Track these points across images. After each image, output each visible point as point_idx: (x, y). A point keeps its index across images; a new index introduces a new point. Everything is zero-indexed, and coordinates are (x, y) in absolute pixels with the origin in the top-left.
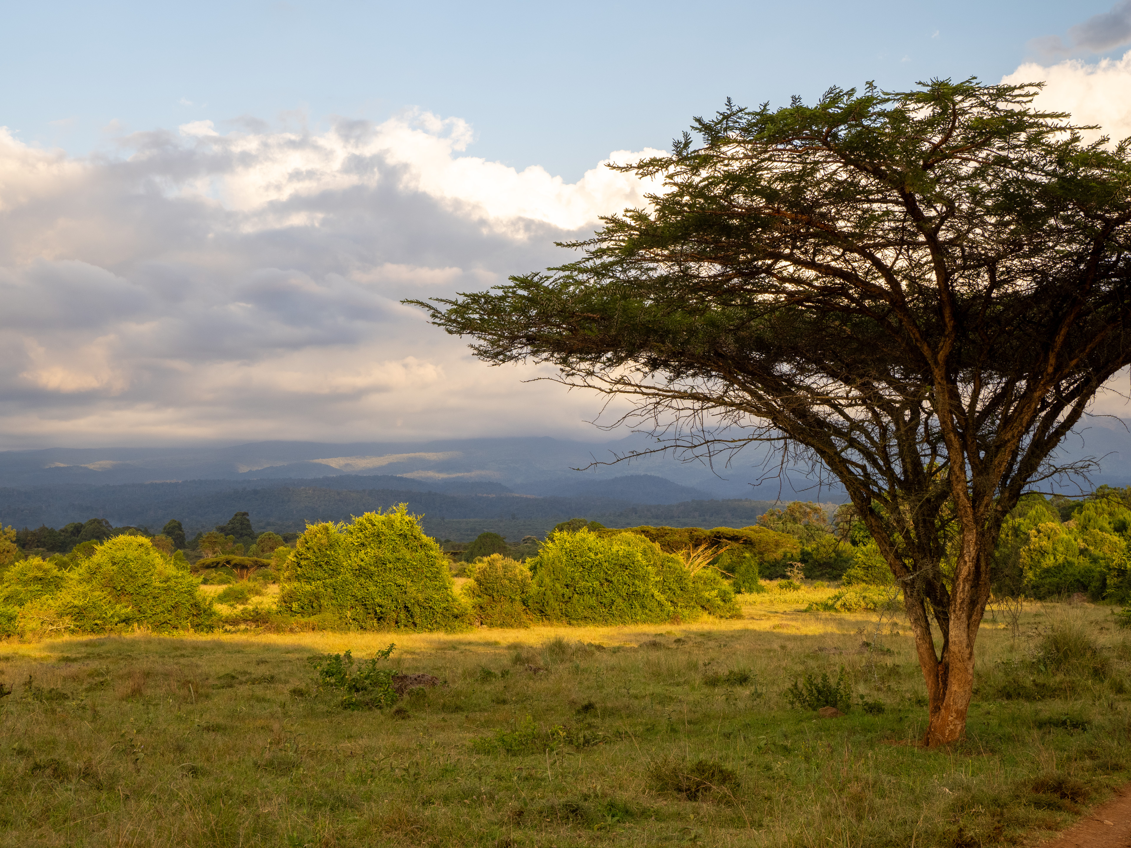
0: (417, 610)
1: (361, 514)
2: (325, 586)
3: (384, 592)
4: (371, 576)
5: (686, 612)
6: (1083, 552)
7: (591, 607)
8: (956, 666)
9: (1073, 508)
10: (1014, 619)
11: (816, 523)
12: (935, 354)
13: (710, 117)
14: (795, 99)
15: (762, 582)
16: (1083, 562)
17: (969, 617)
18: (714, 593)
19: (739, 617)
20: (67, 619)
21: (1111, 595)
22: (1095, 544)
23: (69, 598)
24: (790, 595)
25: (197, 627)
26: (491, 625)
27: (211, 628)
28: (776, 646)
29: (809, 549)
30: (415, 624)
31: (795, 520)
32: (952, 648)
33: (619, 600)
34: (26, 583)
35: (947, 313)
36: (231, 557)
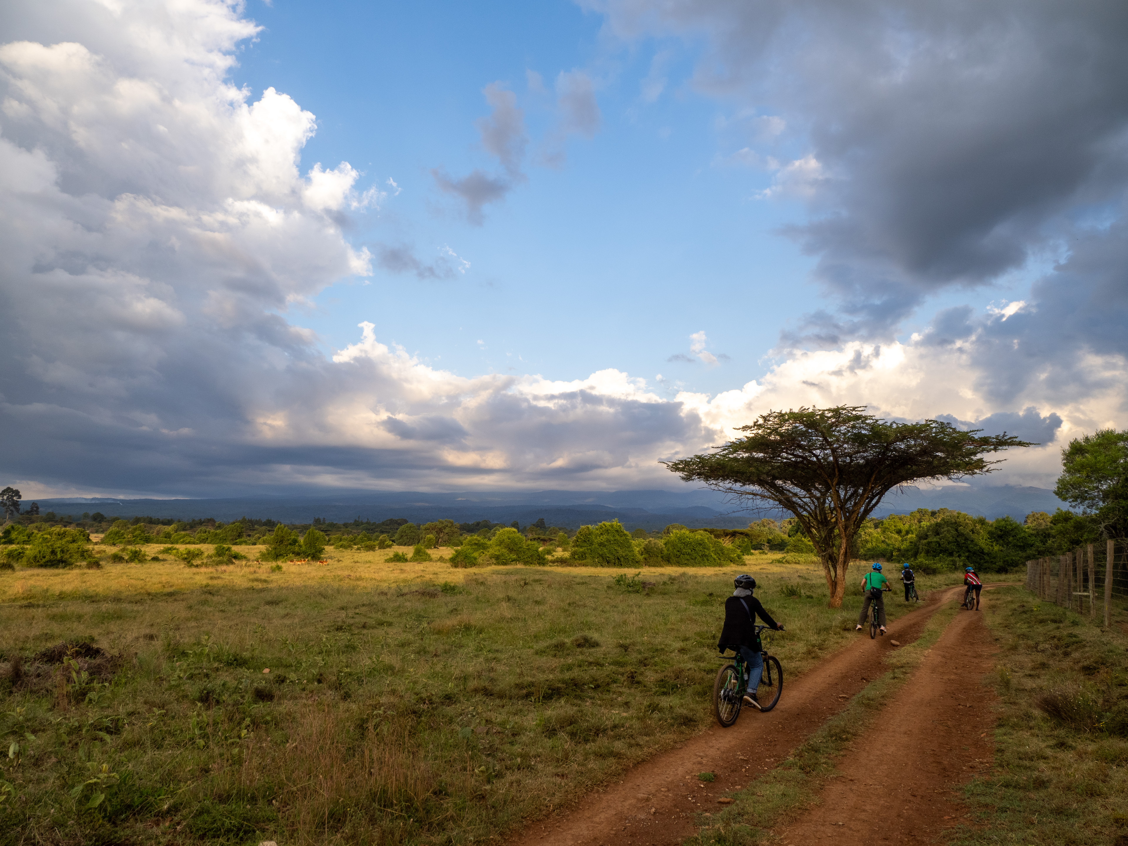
0: (622, 559)
1: (601, 522)
2: (588, 549)
3: (610, 552)
4: (605, 546)
5: (725, 563)
6: (883, 542)
7: (688, 560)
8: (839, 582)
9: (879, 523)
10: (858, 568)
11: (773, 528)
12: (832, 483)
13: (765, 414)
14: (791, 410)
15: (752, 551)
16: (883, 546)
17: (843, 567)
18: (735, 555)
19: (745, 565)
20: (493, 560)
21: (895, 559)
22: (888, 538)
23: (493, 552)
24: (764, 556)
25: (539, 564)
26: (649, 566)
27: (544, 564)
28: (764, 576)
29: (770, 538)
30: (621, 565)
31: (764, 526)
32: (838, 576)
33: (698, 557)
34: (471, 545)
35: (836, 470)
36: (540, 536)
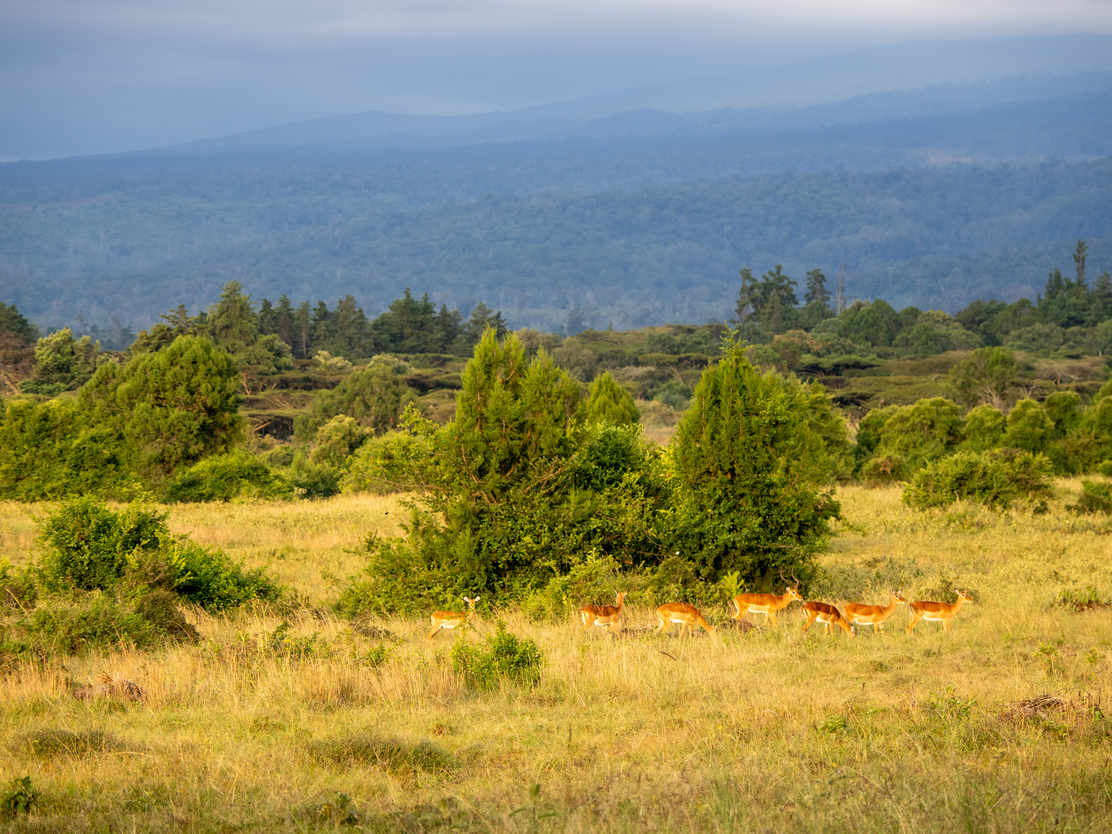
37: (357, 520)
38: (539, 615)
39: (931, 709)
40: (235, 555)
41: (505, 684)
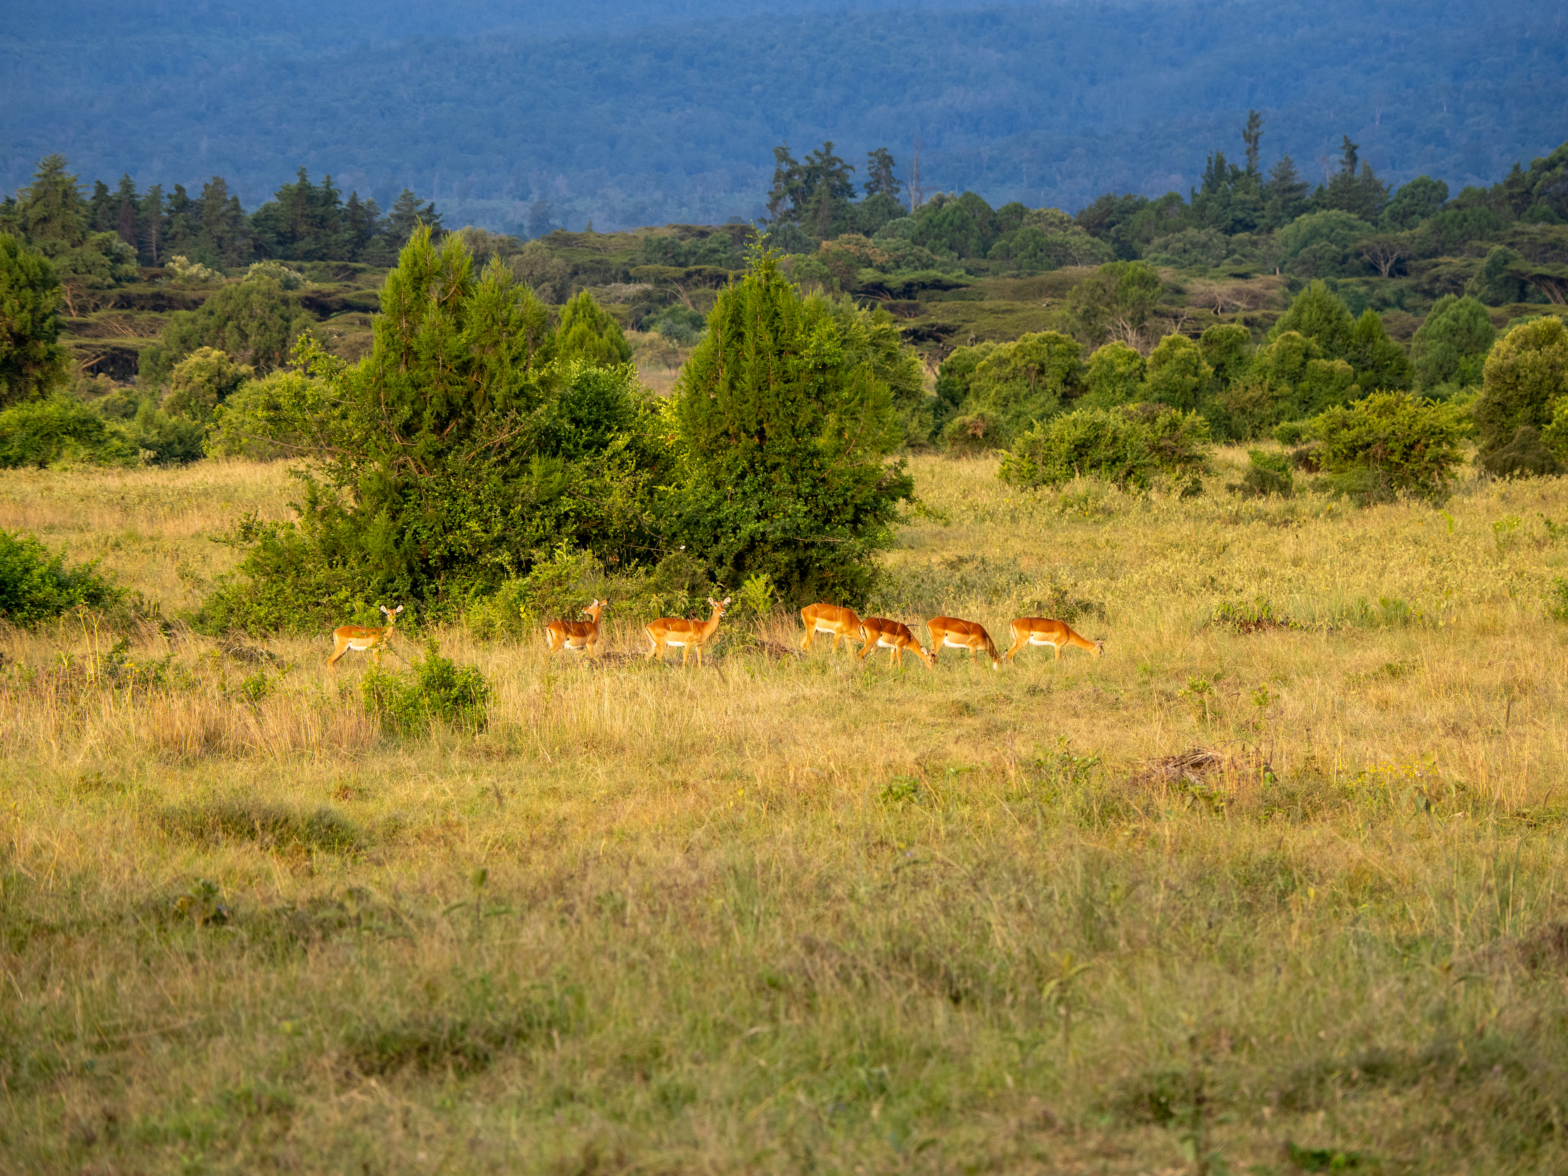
37: (229, 495)
38: (485, 634)
39: (1036, 768)
40: (54, 544)
41: (438, 729)
